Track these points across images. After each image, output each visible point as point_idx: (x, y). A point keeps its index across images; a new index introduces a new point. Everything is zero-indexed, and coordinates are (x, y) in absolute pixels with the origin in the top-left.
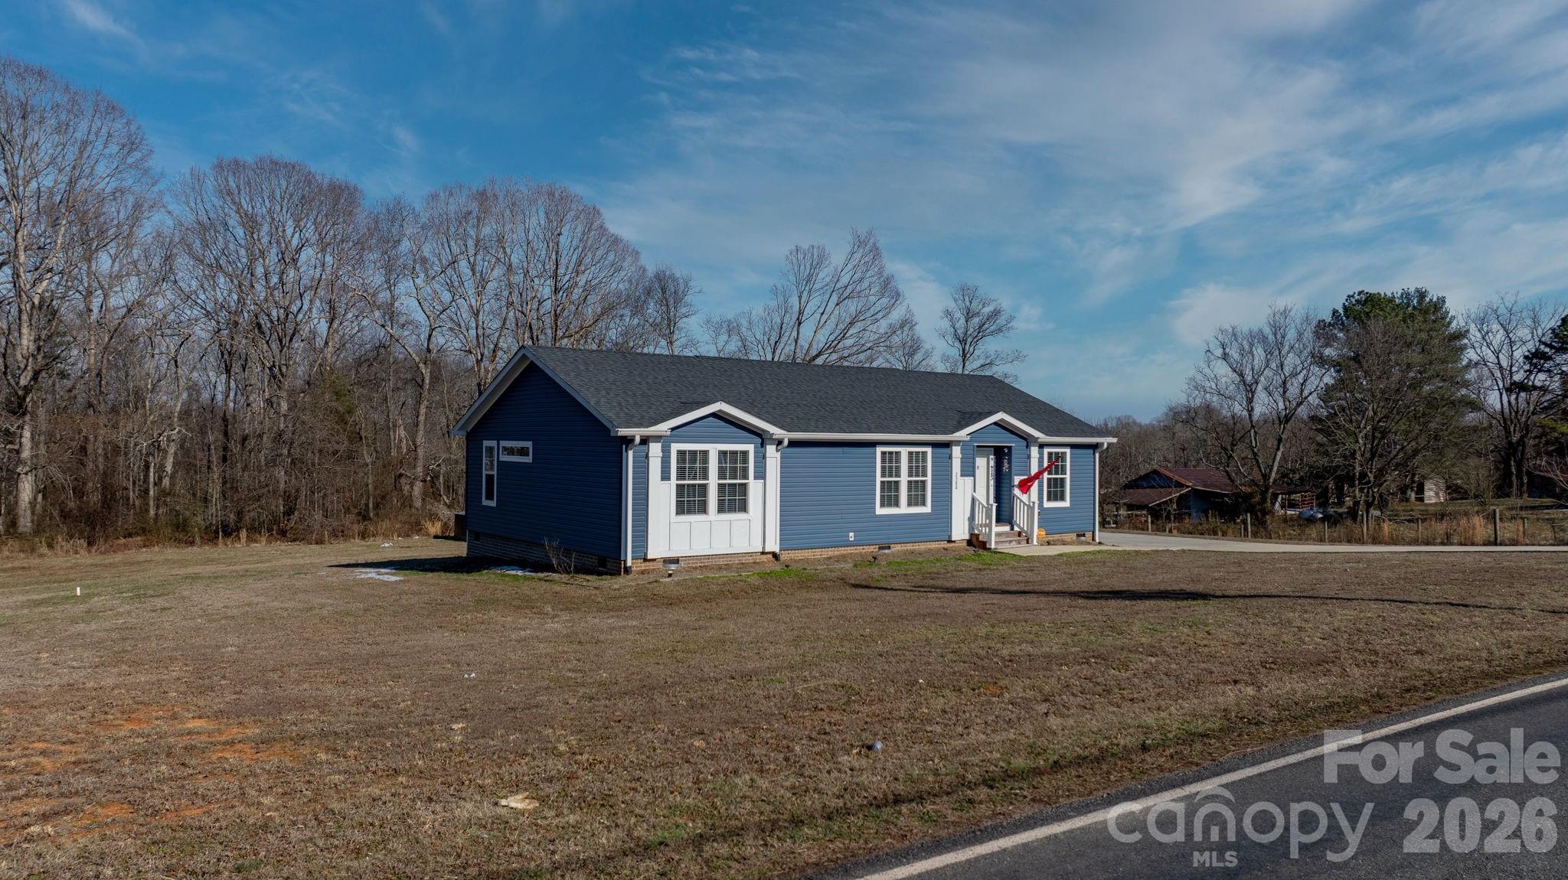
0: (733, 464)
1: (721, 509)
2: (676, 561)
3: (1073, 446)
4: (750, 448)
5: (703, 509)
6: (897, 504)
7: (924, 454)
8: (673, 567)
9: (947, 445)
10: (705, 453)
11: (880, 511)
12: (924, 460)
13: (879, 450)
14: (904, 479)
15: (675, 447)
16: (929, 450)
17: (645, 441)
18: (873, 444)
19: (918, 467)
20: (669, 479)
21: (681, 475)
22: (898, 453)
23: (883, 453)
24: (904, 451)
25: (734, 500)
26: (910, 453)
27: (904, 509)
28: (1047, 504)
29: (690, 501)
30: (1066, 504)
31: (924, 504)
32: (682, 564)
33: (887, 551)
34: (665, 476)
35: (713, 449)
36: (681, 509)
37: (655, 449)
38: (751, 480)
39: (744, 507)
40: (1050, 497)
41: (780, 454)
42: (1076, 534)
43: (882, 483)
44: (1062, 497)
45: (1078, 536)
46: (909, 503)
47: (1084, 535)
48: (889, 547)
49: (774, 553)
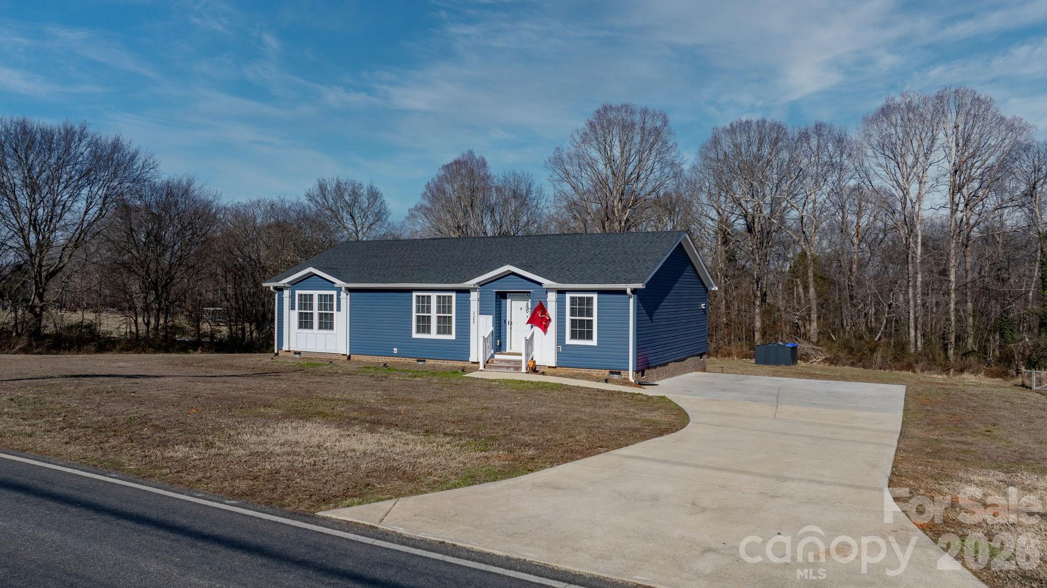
0: (326, 302)
1: (320, 328)
2: (299, 353)
3: (600, 292)
4: (334, 293)
5: (311, 328)
6: (429, 332)
7: (451, 297)
8: (297, 356)
9: (467, 291)
10: (311, 296)
11: (415, 335)
12: (450, 302)
13: (415, 294)
14: (434, 315)
15: (298, 292)
16: (454, 295)
17: (280, 289)
18: (410, 291)
19: (444, 306)
20: (294, 309)
21: (300, 308)
22: (429, 297)
23: (417, 297)
24: (434, 296)
25: (327, 323)
26: (439, 297)
27: (433, 335)
28: (569, 341)
29: (305, 322)
30: (594, 342)
31: (450, 333)
32: (303, 355)
33: (421, 363)
34: (293, 308)
35: (316, 293)
36: (300, 327)
37: (286, 293)
38: (335, 311)
39: (331, 328)
40: (573, 336)
41: (349, 296)
42: (608, 371)
43: (418, 317)
44: (590, 337)
45: (612, 373)
46: (439, 332)
47: (619, 373)
48: (424, 361)
49: (346, 355)
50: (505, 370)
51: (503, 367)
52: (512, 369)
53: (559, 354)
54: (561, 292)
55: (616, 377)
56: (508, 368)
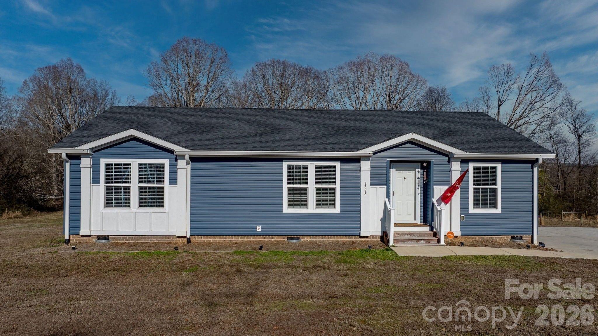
0: (151, 172)
1: (142, 203)
2: (106, 238)
3: (504, 161)
4: (166, 162)
5: (127, 204)
6: (305, 205)
7: (334, 167)
8: (103, 242)
9: (358, 160)
10: (128, 165)
11: (286, 209)
12: (333, 172)
13: (285, 164)
14: (312, 187)
15: (103, 162)
16: (338, 164)
17: (76, 157)
18: (281, 159)
19: (326, 177)
20: (99, 182)
21: (107, 181)
22: (306, 167)
23: (290, 167)
24: (312, 166)
25: (153, 199)
26: (317, 167)
27: (311, 208)
28: (472, 210)
29: (116, 198)
30: (498, 210)
31: (333, 205)
32: (111, 240)
33: (294, 241)
34: (95, 180)
35: (135, 163)
36: (109, 203)
37: (86, 163)
38: (166, 184)
39: (161, 204)
40: (477, 205)
41: (189, 166)
42: (510, 236)
43: (289, 189)
44: (493, 205)
45: (513, 238)
46: (318, 205)
47: (521, 238)
48: (298, 238)
49: (185, 237)
50: (414, 243)
51: (412, 240)
52: (422, 242)
53: (463, 224)
54: (465, 161)
55: (518, 241)
56: (418, 241)
